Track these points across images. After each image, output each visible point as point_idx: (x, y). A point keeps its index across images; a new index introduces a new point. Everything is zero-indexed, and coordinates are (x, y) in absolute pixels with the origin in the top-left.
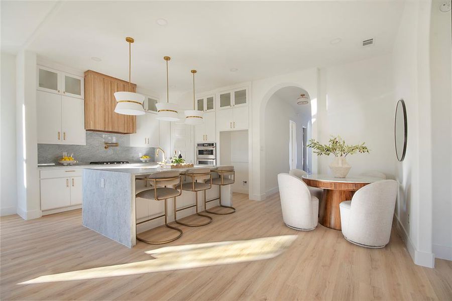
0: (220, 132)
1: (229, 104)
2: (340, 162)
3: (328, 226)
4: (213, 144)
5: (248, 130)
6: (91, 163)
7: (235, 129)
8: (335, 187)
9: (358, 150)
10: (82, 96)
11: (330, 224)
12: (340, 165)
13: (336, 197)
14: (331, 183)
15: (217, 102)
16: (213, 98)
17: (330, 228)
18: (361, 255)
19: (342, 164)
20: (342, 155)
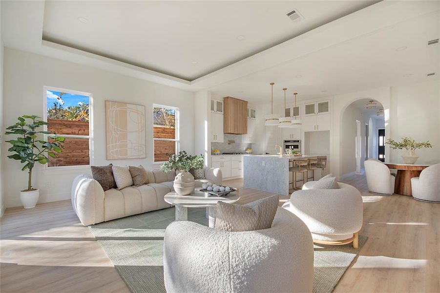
0: (305, 132)
1: (313, 112)
2: (411, 153)
3: (402, 193)
4: (298, 141)
5: (329, 131)
6: (223, 154)
7: (317, 130)
8: (408, 168)
9: (424, 146)
10: (223, 113)
11: (403, 192)
12: (411, 155)
13: (408, 175)
14: (405, 166)
15: (303, 110)
16: (298, 107)
17: (403, 195)
18: (426, 206)
19: (412, 155)
20: (412, 149)
